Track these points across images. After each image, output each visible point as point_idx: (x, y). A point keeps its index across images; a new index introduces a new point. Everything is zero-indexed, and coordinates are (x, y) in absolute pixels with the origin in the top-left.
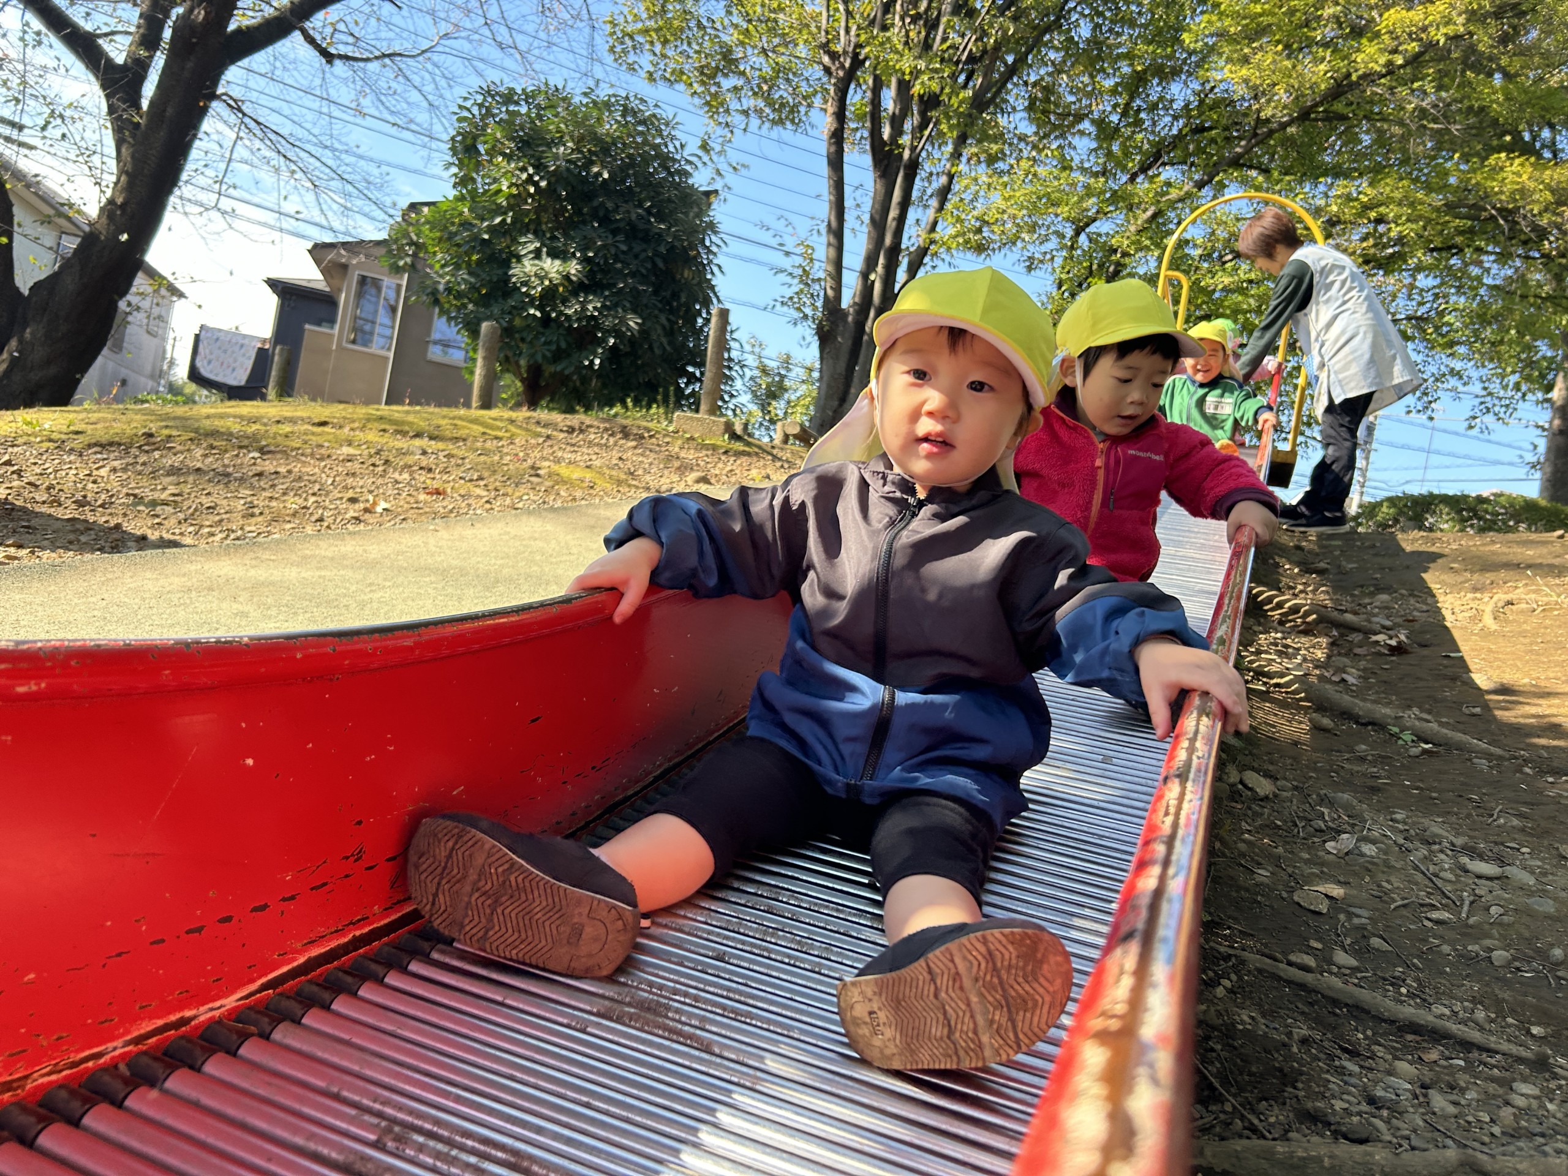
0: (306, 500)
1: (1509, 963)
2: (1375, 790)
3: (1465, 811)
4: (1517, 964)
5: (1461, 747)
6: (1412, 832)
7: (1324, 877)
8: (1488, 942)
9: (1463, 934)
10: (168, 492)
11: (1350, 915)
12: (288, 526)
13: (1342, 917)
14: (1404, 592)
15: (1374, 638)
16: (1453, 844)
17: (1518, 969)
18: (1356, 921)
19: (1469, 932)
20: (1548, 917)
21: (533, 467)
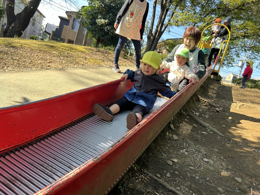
0: (42, 61)
1: (199, 179)
2: (197, 140)
3: (209, 147)
4: (200, 179)
5: (217, 134)
6: (198, 150)
7: (176, 158)
8: (197, 174)
9: (194, 172)
10: (19, 57)
11: (176, 166)
12: (36, 66)
13: (174, 166)
14: (227, 100)
15: (216, 109)
16: (203, 153)
17: (200, 181)
18: (176, 167)
19: (195, 172)
20: (212, 171)
21: (85, 58)
